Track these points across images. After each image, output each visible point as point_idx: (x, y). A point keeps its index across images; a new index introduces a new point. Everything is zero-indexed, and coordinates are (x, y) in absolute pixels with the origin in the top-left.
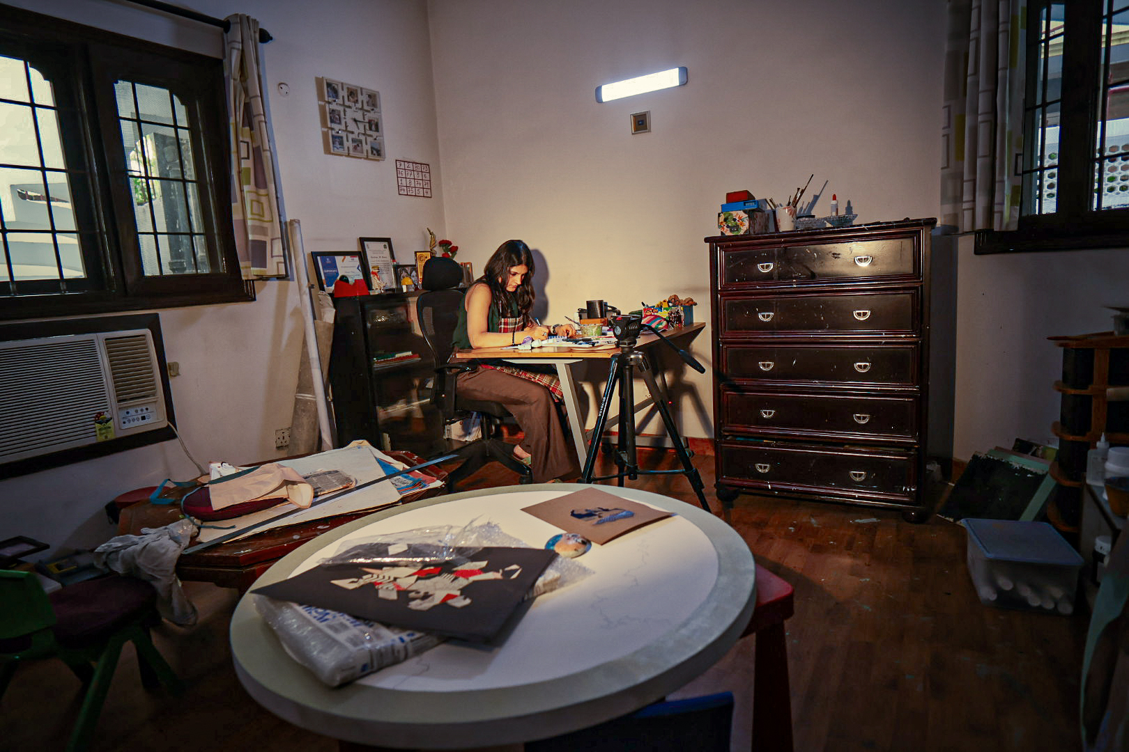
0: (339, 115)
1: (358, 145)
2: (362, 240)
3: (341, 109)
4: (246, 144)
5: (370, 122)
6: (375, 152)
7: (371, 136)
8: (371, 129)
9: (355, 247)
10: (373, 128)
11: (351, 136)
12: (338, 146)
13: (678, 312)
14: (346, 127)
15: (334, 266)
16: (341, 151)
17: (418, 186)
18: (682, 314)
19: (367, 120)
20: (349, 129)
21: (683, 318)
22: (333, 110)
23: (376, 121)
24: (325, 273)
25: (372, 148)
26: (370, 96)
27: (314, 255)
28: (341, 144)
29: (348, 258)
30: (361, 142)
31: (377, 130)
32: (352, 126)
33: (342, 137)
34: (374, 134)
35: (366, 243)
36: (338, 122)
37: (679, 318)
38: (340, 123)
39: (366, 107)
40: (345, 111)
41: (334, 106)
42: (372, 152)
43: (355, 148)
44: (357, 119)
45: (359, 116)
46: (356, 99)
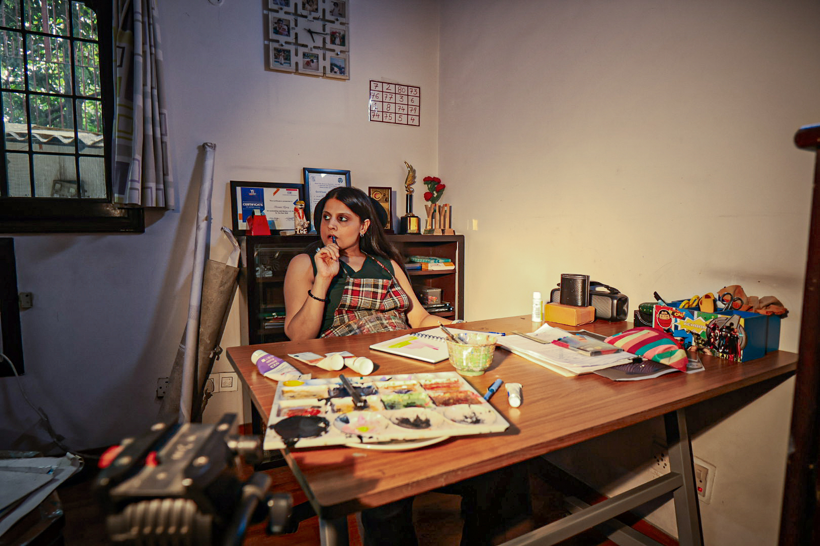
0: (288, 26)
1: (312, 61)
2: (306, 171)
3: (291, 18)
4: (121, 50)
5: (333, 35)
6: (336, 69)
7: (333, 50)
8: (333, 42)
9: (298, 180)
10: (338, 41)
11: (301, 50)
12: (283, 61)
14: (296, 38)
15: (260, 198)
16: (285, 67)
17: (401, 111)
19: (328, 31)
20: (300, 42)
22: (280, 20)
23: (342, 33)
24: (243, 207)
25: (332, 65)
26: (336, 4)
27: (234, 185)
28: (288, 59)
29: (283, 191)
30: (317, 57)
31: (343, 43)
32: (304, 38)
33: (289, 51)
34: (338, 48)
35: (311, 175)
36: (287, 33)
38: (288, 35)
39: (328, 16)
40: (296, 21)
41: (281, 15)
42: (332, 70)
43: (308, 64)
44: (312, 30)
45: (317, 26)
46: (315, 7)
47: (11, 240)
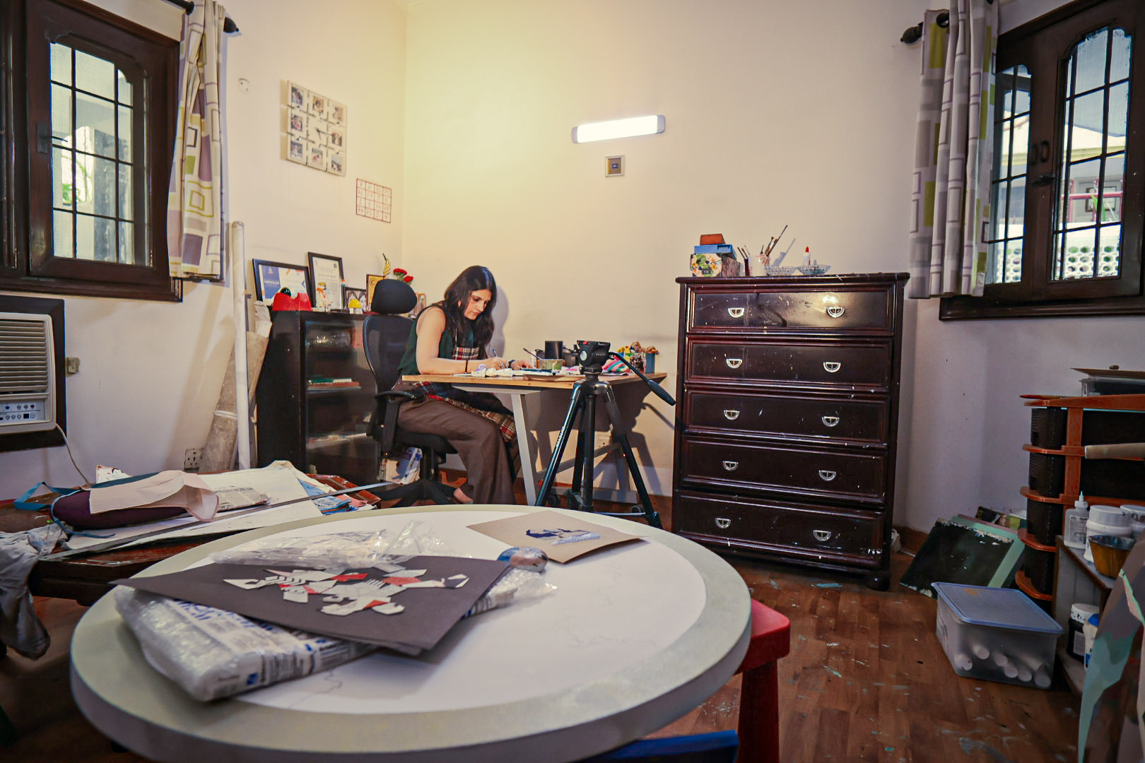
0: (301, 122)
1: (318, 156)
2: (311, 256)
3: (304, 116)
4: (194, 132)
5: (333, 135)
6: (335, 166)
7: (333, 149)
8: (333, 142)
9: (303, 262)
10: (337, 141)
11: (311, 146)
12: (297, 154)
13: (640, 359)
14: (308, 135)
15: (276, 277)
16: (298, 159)
17: (378, 209)
18: (644, 361)
19: (330, 132)
20: (310, 138)
21: (644, 365)
22: (295, 116)
23: (340, 135)
24: (264, 284)
25: (333, 162)
26: (336, 109)
27: (256, 264)
28: (300, 151)
29: (293, 271)
30: (322, 153)
31: (340, 144)
32: (313, 136)
33: (301, 145)
34: (337, 148)
35: (314, 259)
36: (300, 128)
37: (640, 365)
38: (301, 130)
39: (331, 119)
40: (308, 118)
41: (296, 112)
42: (332, 166)
43: (315, 158)
44: (320, 129)
45: (323, 127)
46: (321, 109)
47: (62, 302)
